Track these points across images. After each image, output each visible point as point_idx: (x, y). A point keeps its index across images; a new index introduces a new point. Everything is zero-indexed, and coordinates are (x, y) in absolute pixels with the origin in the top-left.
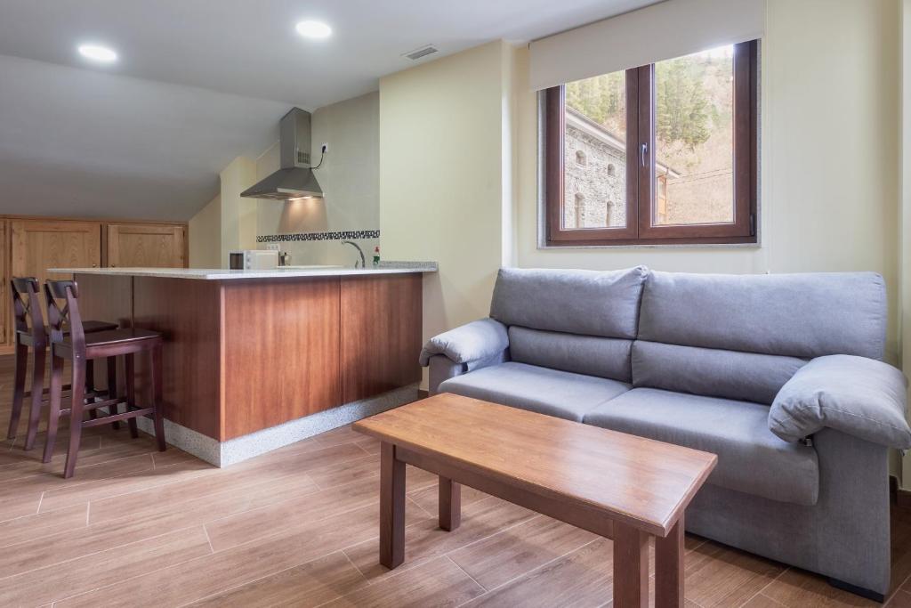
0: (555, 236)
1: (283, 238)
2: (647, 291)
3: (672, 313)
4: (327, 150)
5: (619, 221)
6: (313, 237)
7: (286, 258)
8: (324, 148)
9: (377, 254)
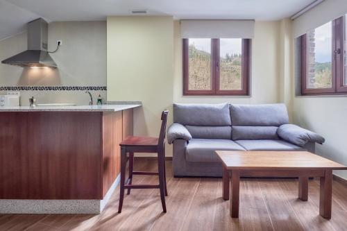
0: (186, 92)
1: (22, 89)
2: (232, 110)
3: (243, 117)
4: (61, 44)
5: (208, 88)
6: (50, 89)
7: (34, 100)
8: (59, 43)
9: (100, 98)
